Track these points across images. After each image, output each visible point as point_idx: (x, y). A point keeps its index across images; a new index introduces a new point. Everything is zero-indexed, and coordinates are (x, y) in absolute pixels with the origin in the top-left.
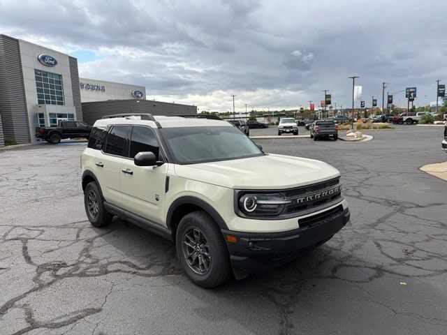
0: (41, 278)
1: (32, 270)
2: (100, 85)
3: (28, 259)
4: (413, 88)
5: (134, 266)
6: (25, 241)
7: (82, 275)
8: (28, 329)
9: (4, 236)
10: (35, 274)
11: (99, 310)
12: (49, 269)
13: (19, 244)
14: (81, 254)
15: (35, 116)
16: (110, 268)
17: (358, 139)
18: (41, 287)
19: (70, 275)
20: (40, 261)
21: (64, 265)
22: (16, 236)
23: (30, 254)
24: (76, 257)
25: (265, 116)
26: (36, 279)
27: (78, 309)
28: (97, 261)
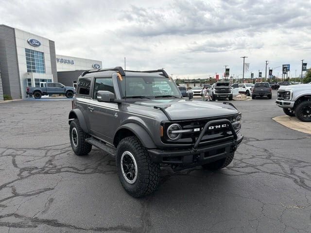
0: (22, 174)
1: (17, 171)
2: (71, 60)
3: (15, 165)
4: (287, 65)
5: (76, 169)
6: (14, 156)
7: (46, 173)
8: (13, 197)
9: (2, 153)
10: (19, 173)
11: (53, 189)
12: (27, 170)
13: (11, 158)
14: (47, 163)
15: (25, 80)
16: (62, 170)
17: (243, 99)
18: (22, 178)
19: (39, 173)
20: (22, 167)
21: (36, 168)
22: (8, 154)
23: (16, 163)
24: (43, 164)
25: (186, 83)
26: (19, 175)
27: (41, 188)
28: (56, 167)
